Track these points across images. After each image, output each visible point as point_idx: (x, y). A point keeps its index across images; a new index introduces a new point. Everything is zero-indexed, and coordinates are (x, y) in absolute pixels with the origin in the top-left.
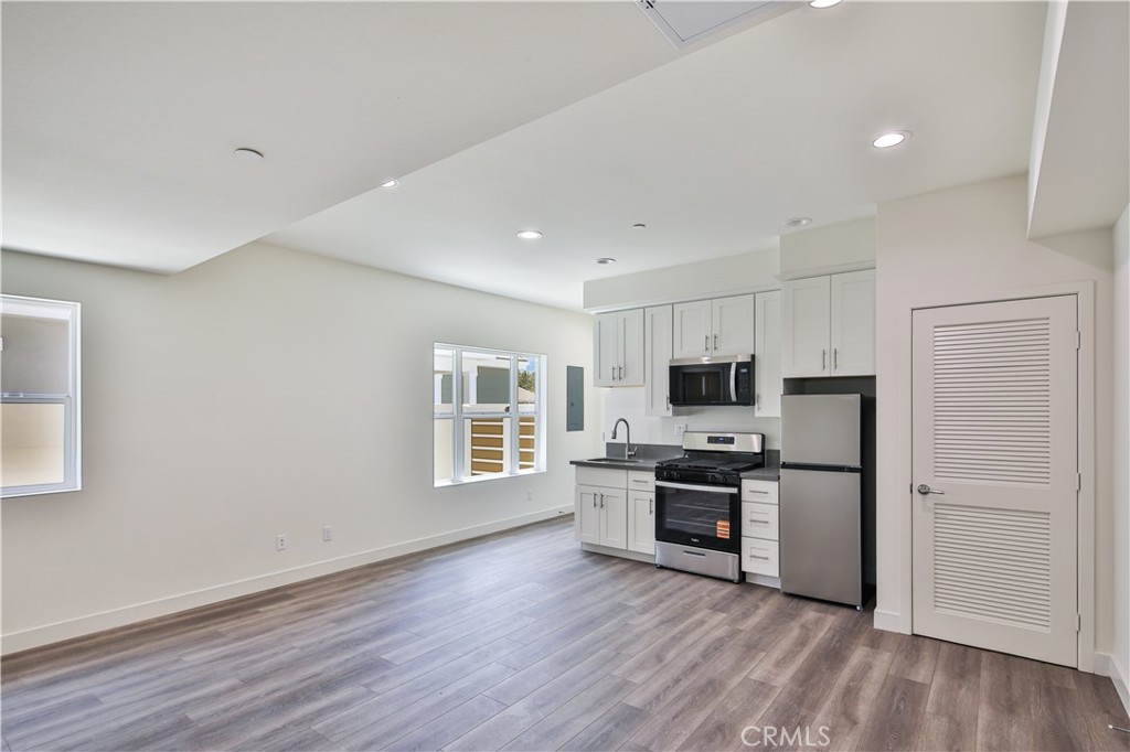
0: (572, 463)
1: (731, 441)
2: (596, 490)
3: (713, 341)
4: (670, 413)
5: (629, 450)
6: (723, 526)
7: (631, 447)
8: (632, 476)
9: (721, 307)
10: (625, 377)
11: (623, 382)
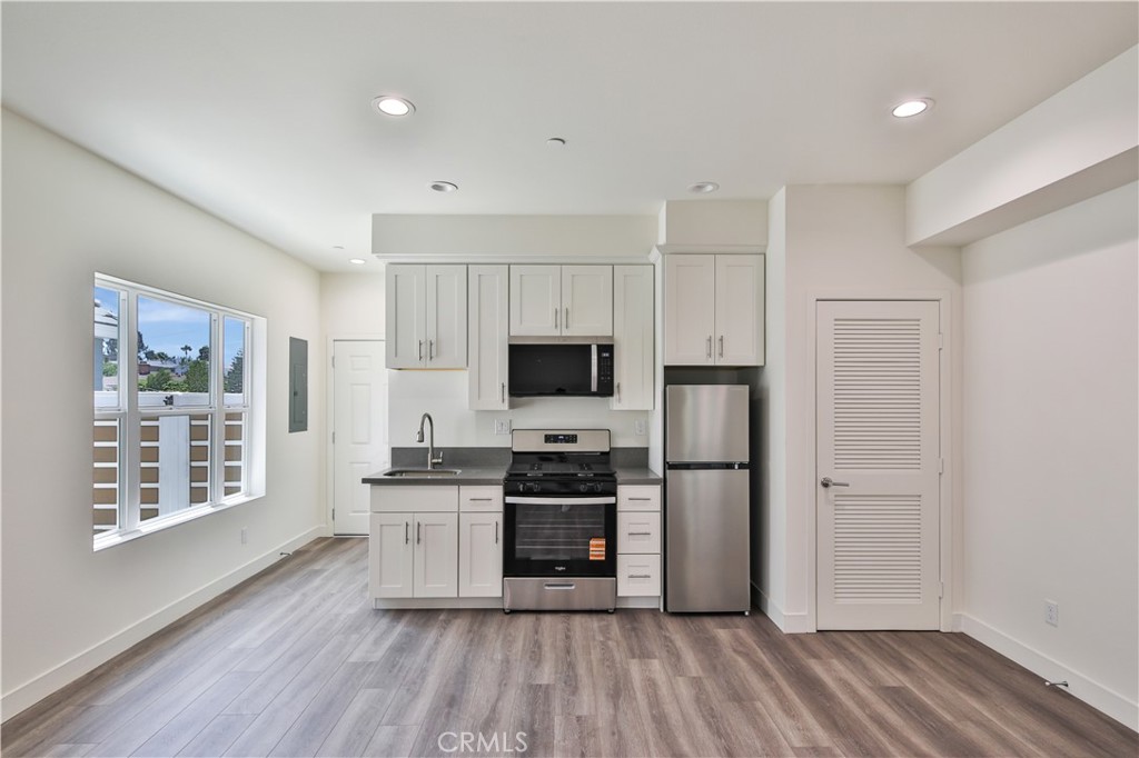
0: (365, 481)
1: (572, 439)
2: (408, 518)
3: (562, 315)
4: (506, 406)
5: (433, 457)
6: (597, 546)
7: (436, 452)
8: (469, 492)
9: (573, 276)
10: (437, 355)
11: (436, 363)
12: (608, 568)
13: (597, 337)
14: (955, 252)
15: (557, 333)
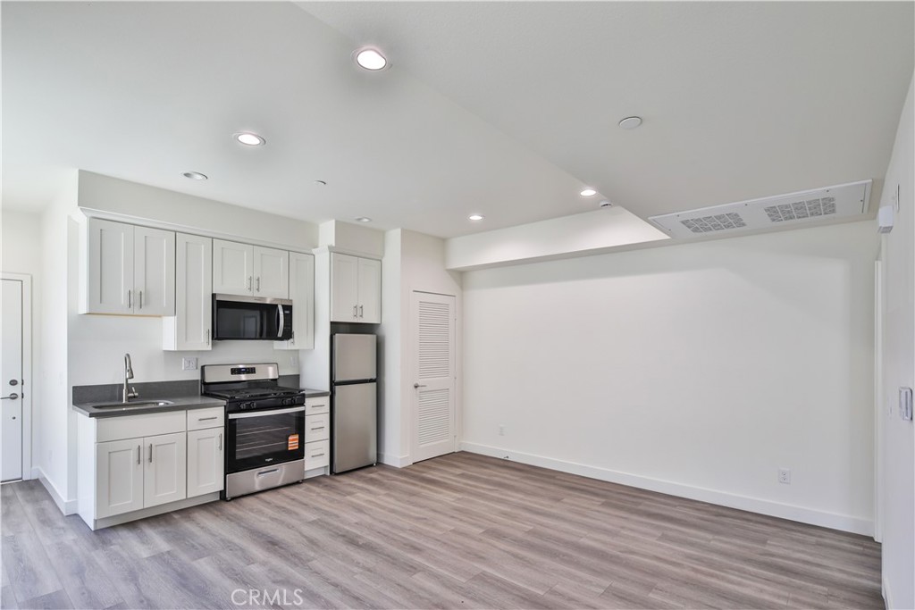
1: (252, 371)
3: (256, 282)
4: (209, 348)
5: (128, 393)
6: (294, 440)
8: (194, 415)
9: (262, 255)
10: (145, 304)
11: (144, 311)
12: (299, 454)
13: (282, 300)
14: (461, 276)
15: (249, 294)
